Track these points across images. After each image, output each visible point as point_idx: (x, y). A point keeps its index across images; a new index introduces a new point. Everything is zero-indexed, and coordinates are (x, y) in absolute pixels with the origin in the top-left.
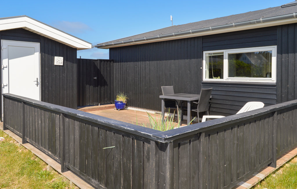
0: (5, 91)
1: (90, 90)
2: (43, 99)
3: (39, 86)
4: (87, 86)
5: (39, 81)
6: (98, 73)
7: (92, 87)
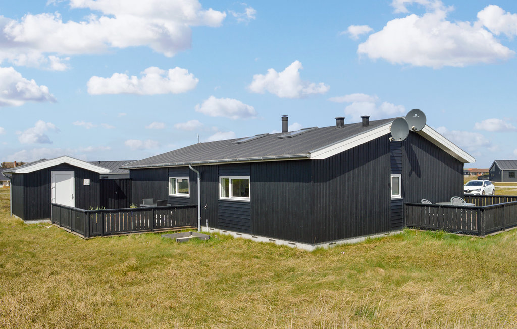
0: (53, 202)
1: (112, 201)
2: (76, 206)
3: (74, 199)
4: (110, 199)
5: (74, 196)
6: (118, 189)
7: (113, 200)
